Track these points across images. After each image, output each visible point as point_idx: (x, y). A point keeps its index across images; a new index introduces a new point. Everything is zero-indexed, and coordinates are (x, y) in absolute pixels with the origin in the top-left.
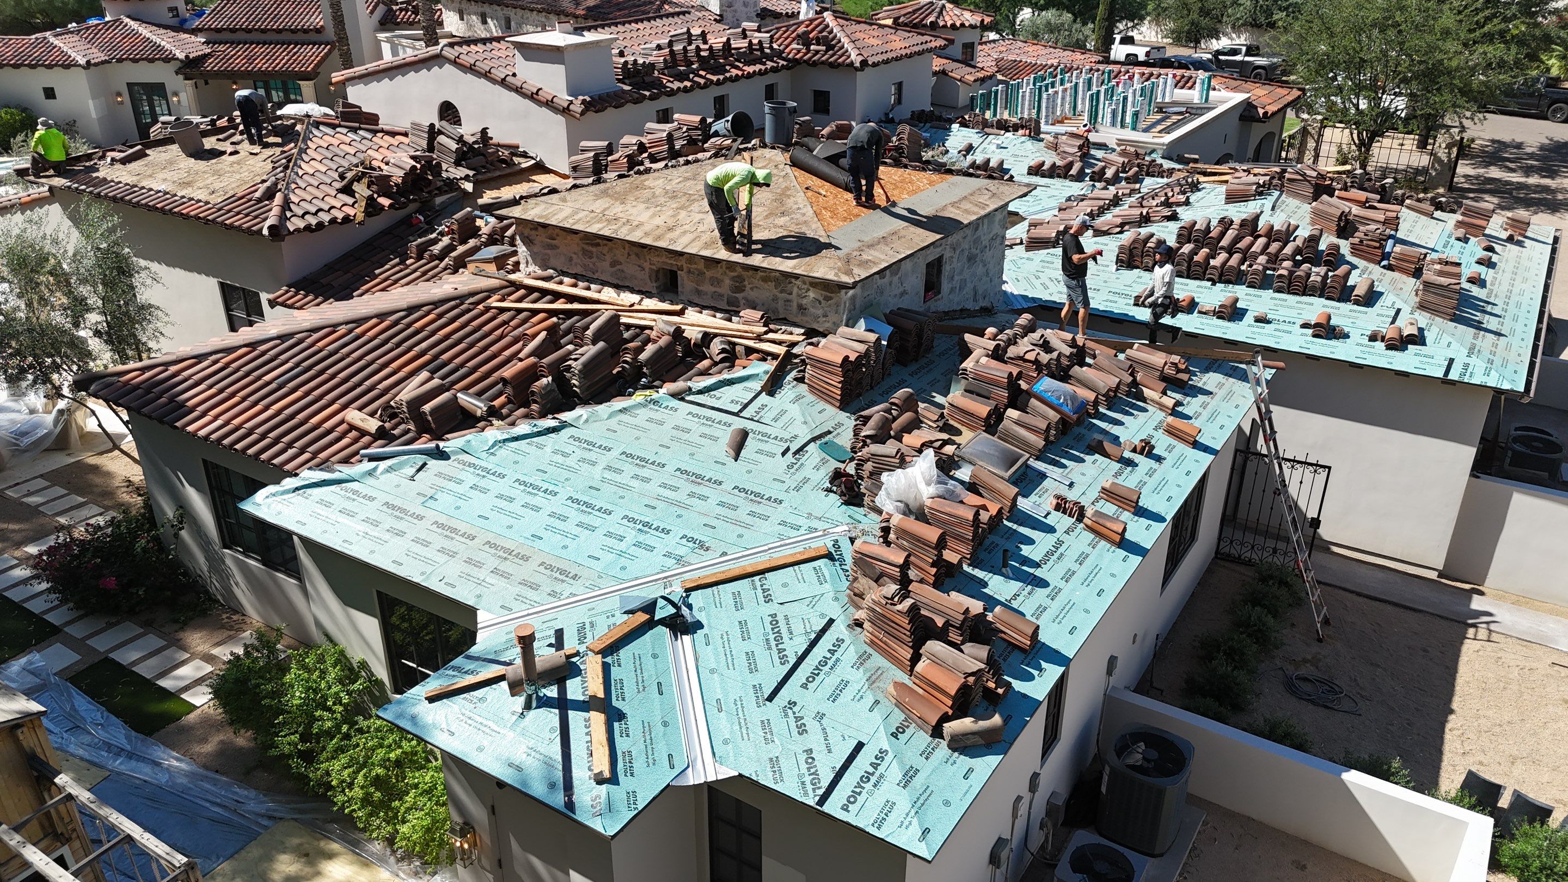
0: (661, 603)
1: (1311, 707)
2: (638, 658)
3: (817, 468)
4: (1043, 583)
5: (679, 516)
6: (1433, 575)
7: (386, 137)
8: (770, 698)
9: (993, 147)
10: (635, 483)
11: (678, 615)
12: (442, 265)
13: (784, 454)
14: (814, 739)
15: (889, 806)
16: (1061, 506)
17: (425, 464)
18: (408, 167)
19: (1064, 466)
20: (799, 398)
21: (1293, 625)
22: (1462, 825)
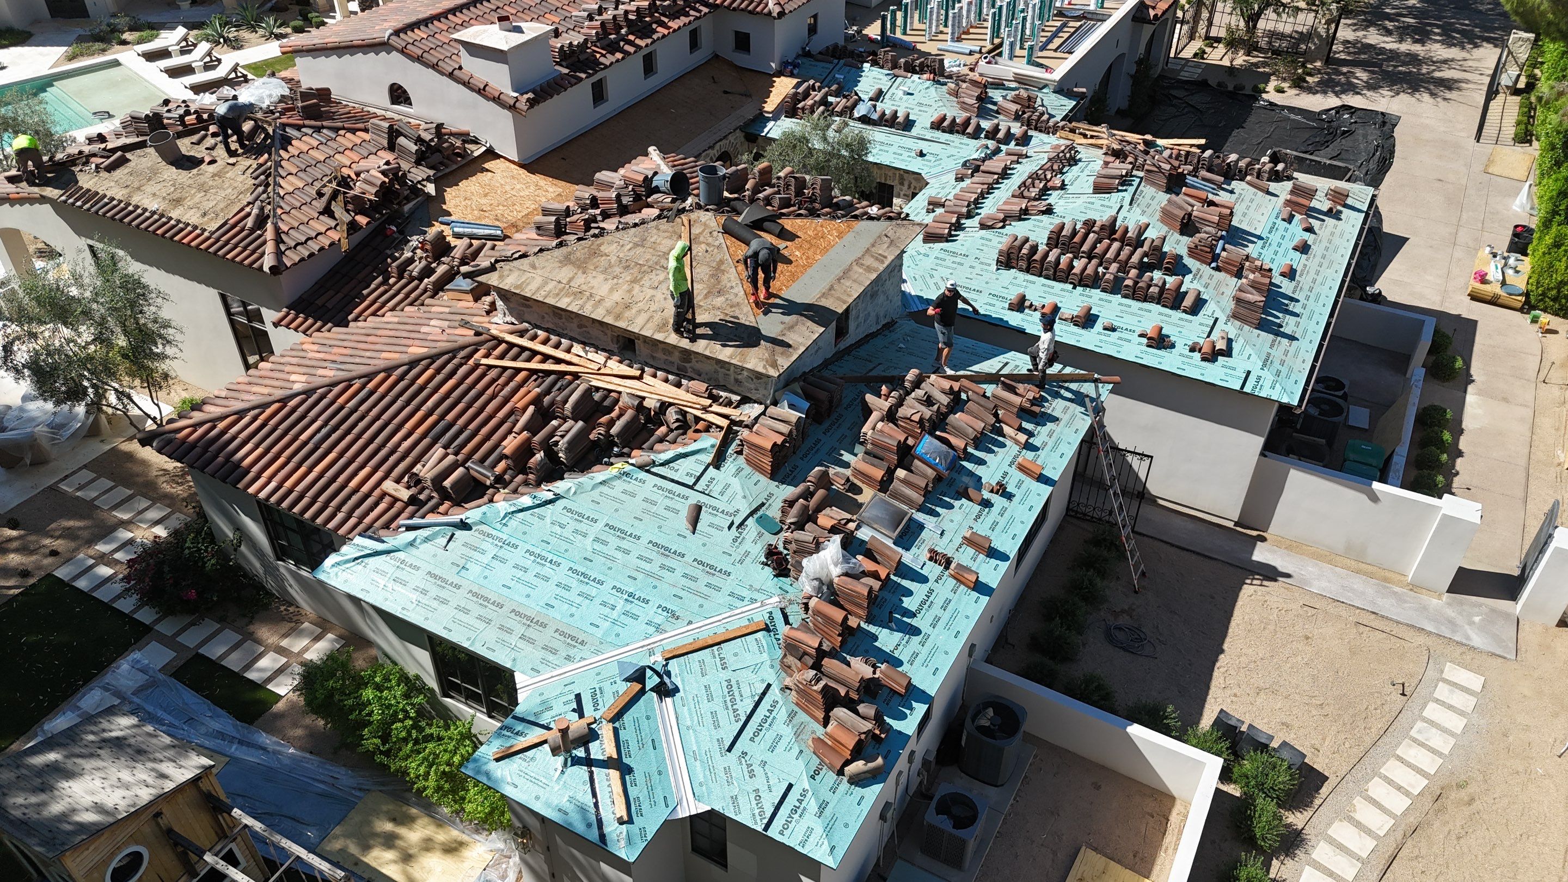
0: (649, 673)
1: (1122, 652)
2: (636, 721)
3: (754, 541)
4: (915, 631)
5: (655, 587)
6: (1231, 525)
7: (349, 135)
8: (730, 750)
9: (900, 93)
10: (619, 555)
11: (662, 683)
12: (422, 286)
13: (729, 528)
14: (760, 782)
15: (810, 830)
16: (934, 556)
17: (453, 535)
18: (379, 183)
19: (938, 515)
20: (740, 470)
21: (1118, 578)
22: (1200, 765)
